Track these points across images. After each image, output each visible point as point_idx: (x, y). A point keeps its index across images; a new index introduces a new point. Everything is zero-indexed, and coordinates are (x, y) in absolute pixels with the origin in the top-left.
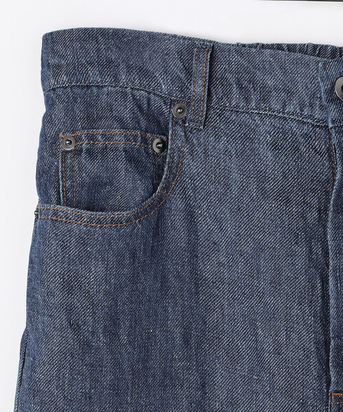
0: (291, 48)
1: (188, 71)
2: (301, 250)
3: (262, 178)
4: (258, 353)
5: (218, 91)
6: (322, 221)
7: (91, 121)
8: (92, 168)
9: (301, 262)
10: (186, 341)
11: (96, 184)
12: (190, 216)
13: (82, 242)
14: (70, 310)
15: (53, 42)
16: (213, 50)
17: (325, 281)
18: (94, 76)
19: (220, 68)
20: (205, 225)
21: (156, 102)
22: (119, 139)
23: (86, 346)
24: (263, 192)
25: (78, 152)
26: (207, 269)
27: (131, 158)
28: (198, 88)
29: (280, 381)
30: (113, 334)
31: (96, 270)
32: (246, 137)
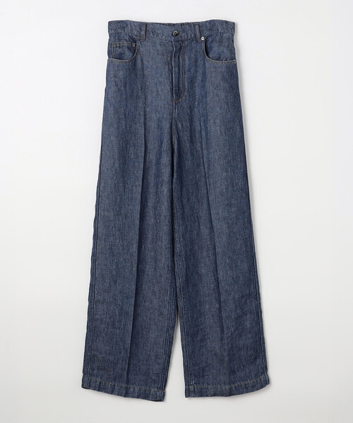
0: (164, 24)
1: (141, 29)
2: (167, 67)
3: (158, 51)
4: (158, 91)
5: (148, 33)
6: (171, 60)
7: (120, 40)
8: (120, 50)
9: (167, 70)
10: (142, 89)
11: (121, 54)
12: (142, 60)
13: (118, 67)
14: (115, 82)
15: (110, 23)
16: (146, 24)
17: (172, 74)
18: (119, 31)
19: (148, 28)
20: (145, 62)
21: (134, 36)
22: (126, 44)
23: (119, 90)
24: (158, 54)
25: (116, 47)
26: (146, 72)
27: (128, 48)
28: (143, 33)
29: (163, 98)
30: (125, 87)
31: (121, 73)
32: (154, 43)
